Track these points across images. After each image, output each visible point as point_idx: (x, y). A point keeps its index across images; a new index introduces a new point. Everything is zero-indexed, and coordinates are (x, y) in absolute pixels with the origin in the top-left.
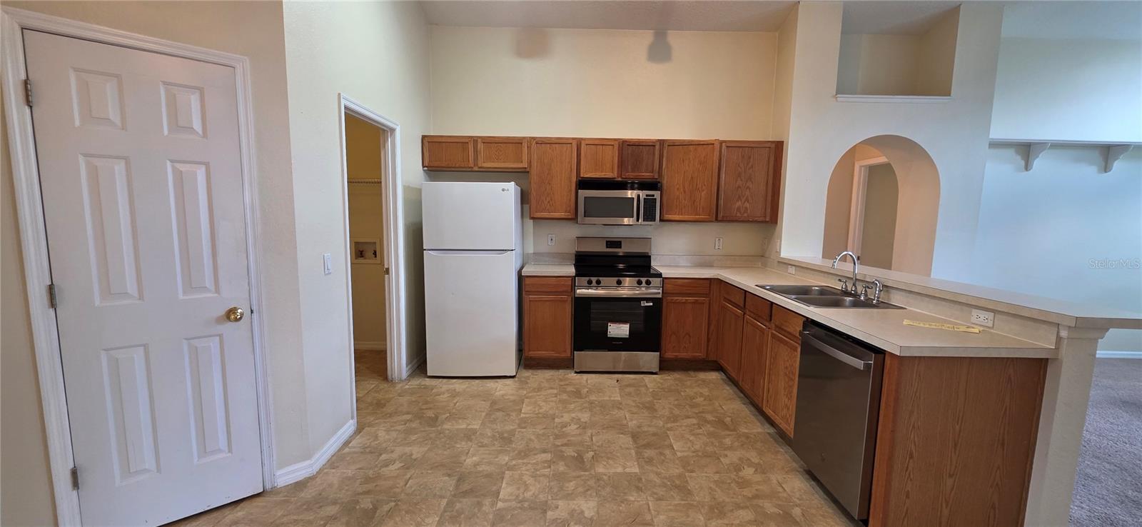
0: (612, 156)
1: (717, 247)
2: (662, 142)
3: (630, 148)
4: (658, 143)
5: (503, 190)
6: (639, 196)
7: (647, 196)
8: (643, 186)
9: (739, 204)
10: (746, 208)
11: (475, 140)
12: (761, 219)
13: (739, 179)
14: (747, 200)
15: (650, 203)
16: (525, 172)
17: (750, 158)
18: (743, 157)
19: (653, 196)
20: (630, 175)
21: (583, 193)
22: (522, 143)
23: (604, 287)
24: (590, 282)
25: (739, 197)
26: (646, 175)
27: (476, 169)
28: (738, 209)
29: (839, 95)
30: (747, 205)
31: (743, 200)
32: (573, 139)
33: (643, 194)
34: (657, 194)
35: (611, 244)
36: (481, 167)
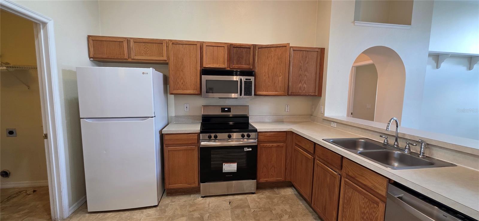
0: (223, 54)
1: (286, 111)
2: (254, 46)
3: (235, 49)
4: (252, 47)
5: (143, 73)
6: (241, 80)
7: (246, 79)
8: (243, 73)
9: (300, 85)
10: (304, 87)
11: (128, 40)
12: (313, 94)
13: (300, 70)
14: (305, 83)
15: (248, 84)
16: (165, 63)
17: (306, 57)
18: (302, 57)
19: (250, 79)
20: (235, 66)
21: (205, 78)
22: (162, 43)
23: (220, 140)
24: (210, 137)
25: (300, 81)
26: (245, 67)
27: (130, 60)
28: (300, 88)
29: (356, 22)
30: (305, 86)
31: (303, 83)
32: (197, 42)
33: (244, 78)
34: (252, 79)
35: (223, 110)
36: (134, 59)
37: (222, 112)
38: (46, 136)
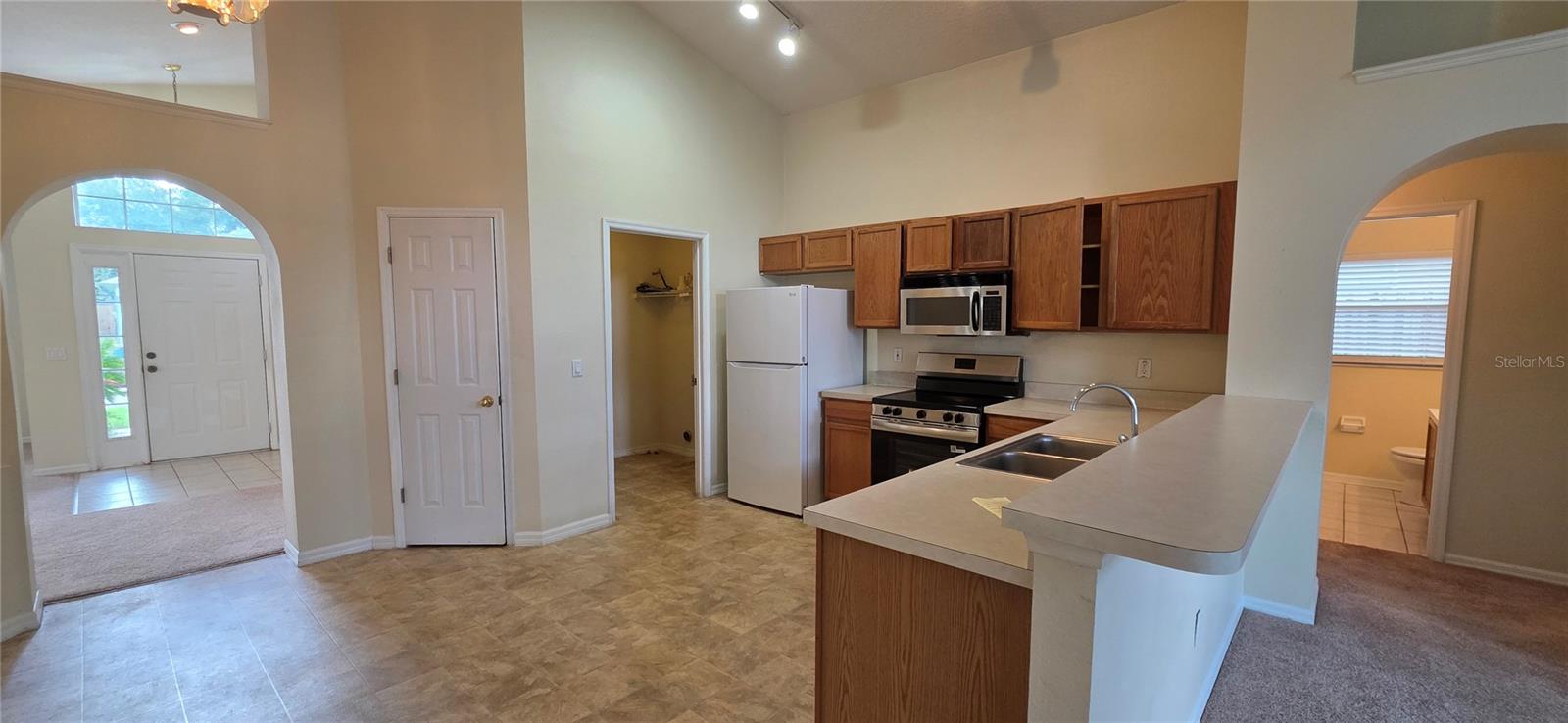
0: (944, 239)
1: (1140, 376)
2: (1012, 213)
3: (969, 226)
4: (1007, 214)
6: (976, 295)
7: (988, 293)
8: (985, 278)
9: (1146, 300)
10: (1162, 306)
11: (802, 237)
12: (1195, 326)
13: (1146, 257)
14: (1163, 293)
15: (992, 303)
16: (849, 269)
17: (1166, 219)
18: (1152, 219)
19: (997, 293)
20: (971, 265)
21: (906, 294)
22: (846, 236)
23: (904, 421)
25: (1147, 288)
26: (991, 263)
27: (804, 271)
28: (1147, 310)
29: (1357, 72)
30: (1163, 301)
31: (1155, 293)
32: (899, 223)
33: (982, 290)
34: (1002, 290)
35: (961, 363)
36: (808, 269)
37: (955, 367)
38: (694, 382)
